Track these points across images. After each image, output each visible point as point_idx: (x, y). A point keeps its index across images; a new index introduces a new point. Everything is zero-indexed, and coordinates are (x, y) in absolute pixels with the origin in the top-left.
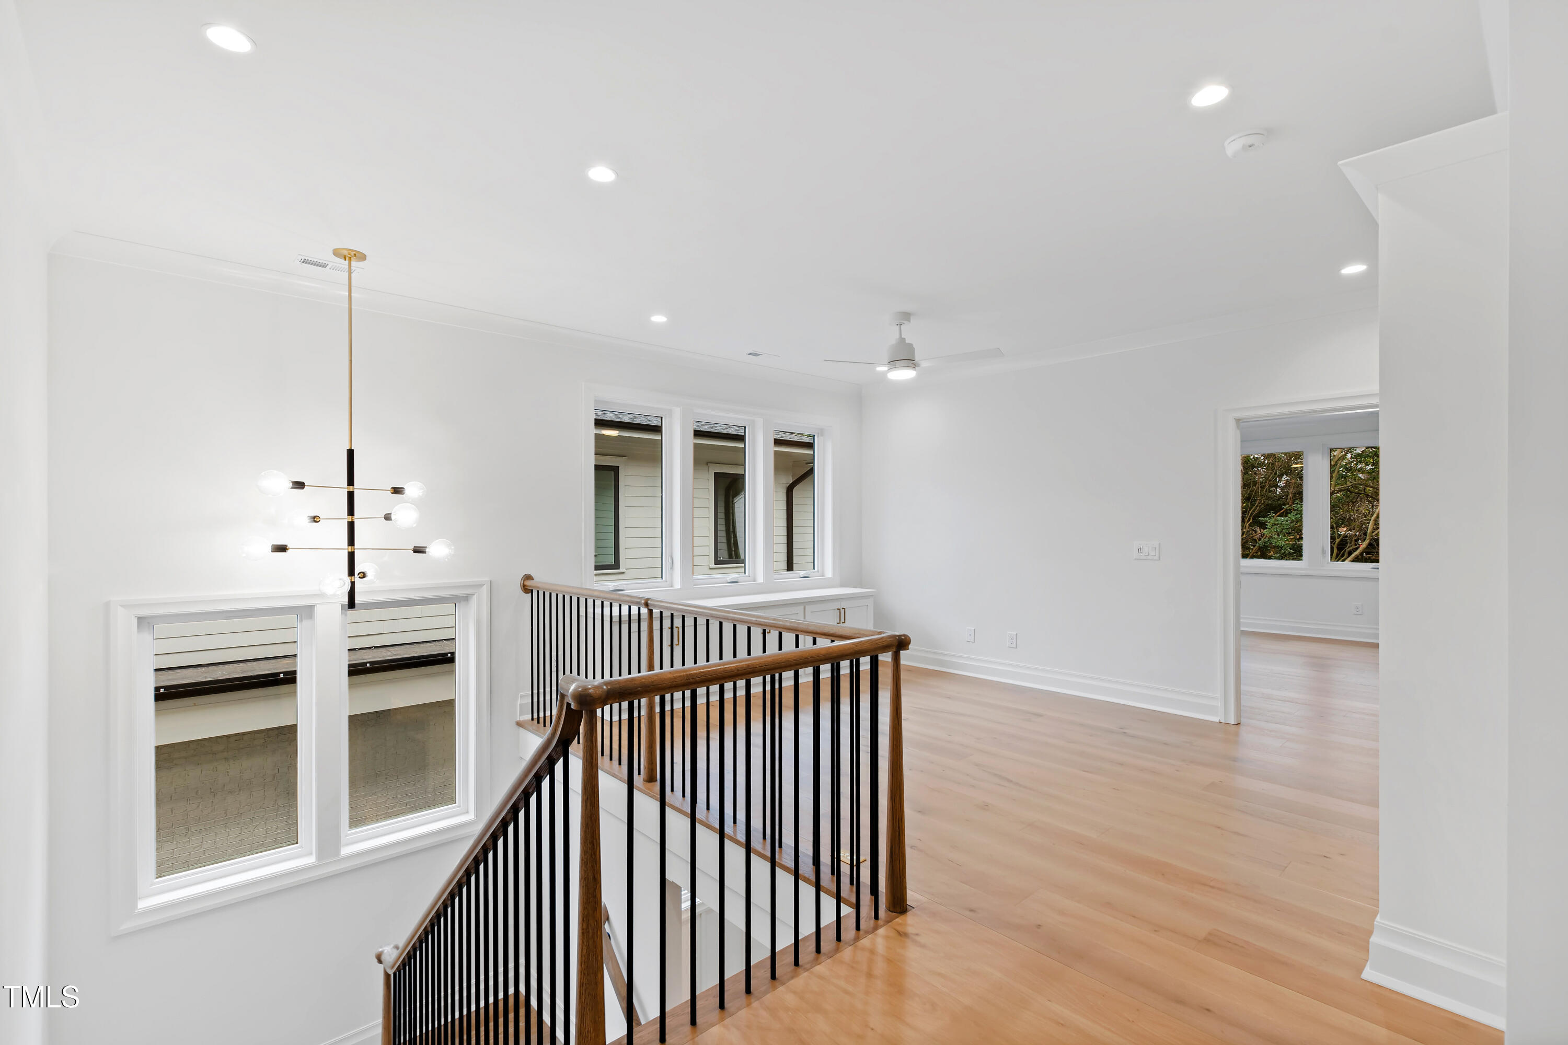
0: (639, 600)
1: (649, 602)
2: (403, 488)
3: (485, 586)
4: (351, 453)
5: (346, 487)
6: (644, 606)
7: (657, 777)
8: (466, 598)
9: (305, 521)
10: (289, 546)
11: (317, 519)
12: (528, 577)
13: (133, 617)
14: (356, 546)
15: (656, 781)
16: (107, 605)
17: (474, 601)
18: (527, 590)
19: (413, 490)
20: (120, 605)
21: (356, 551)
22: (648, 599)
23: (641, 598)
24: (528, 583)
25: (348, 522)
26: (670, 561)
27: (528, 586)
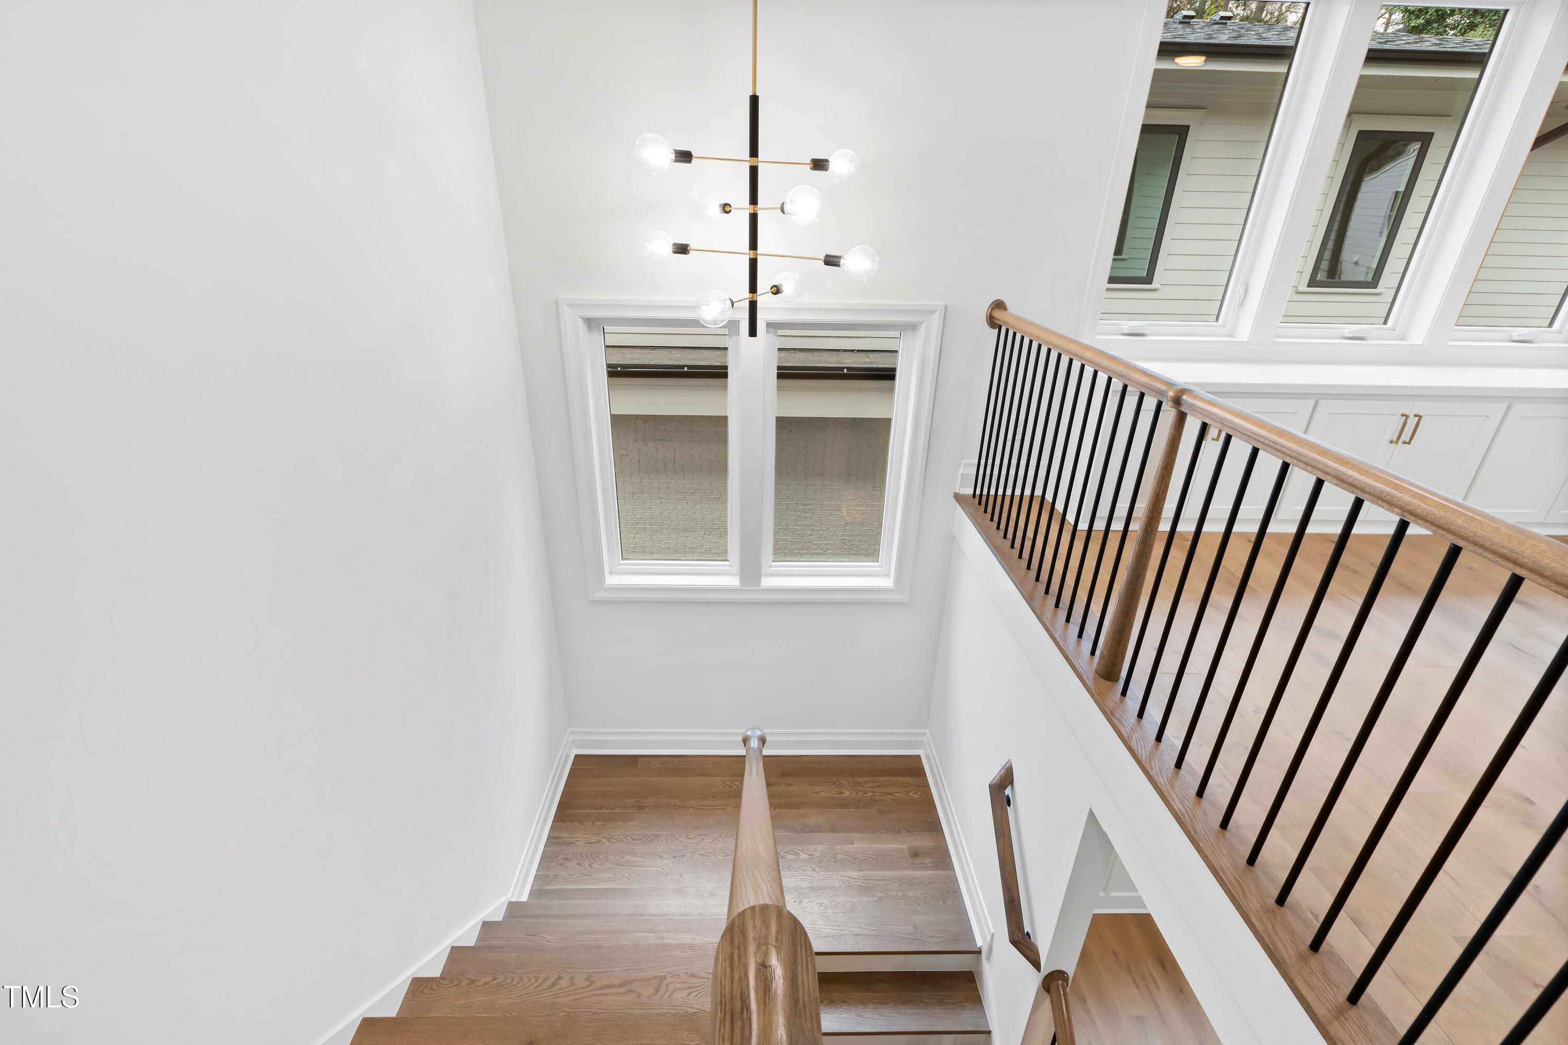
0: (1163, 388)
1: (1184, 397)
2: (827, 161)
3: (937, 314)
4: (754, 100)
5: (748, 158)
6: (1170, 403)
7: (1120, 672)
8: (913, 327)
9: (716, 211)
10: (692, 246)
11: (728, 209)
12: (999, 305)
13: (578, 317)
14: (759, 251)
15: (1117, 680)
16: (556, 302)
17: (922, 330)
18: (992, 322)
19: (839, 165)
20: (566, 304)
21: (759, 257)
22: (1184, 391)
23: (1171, 384)
24: (998, 314)
25: (750, 214)
26: (1242, 292)
27: (996, 319)
